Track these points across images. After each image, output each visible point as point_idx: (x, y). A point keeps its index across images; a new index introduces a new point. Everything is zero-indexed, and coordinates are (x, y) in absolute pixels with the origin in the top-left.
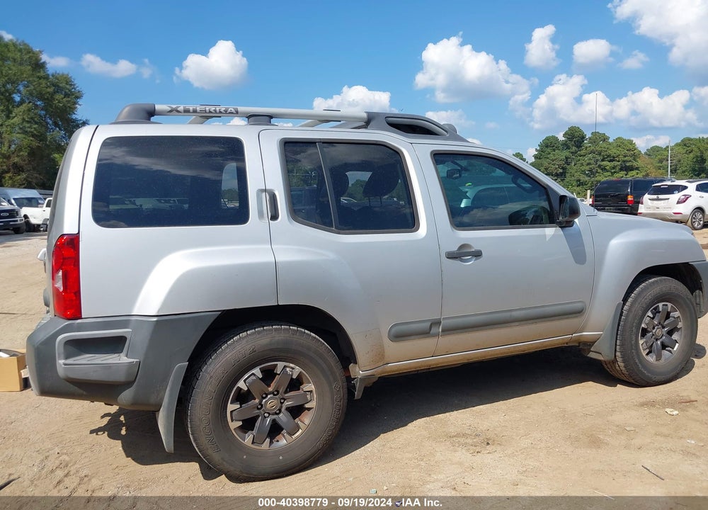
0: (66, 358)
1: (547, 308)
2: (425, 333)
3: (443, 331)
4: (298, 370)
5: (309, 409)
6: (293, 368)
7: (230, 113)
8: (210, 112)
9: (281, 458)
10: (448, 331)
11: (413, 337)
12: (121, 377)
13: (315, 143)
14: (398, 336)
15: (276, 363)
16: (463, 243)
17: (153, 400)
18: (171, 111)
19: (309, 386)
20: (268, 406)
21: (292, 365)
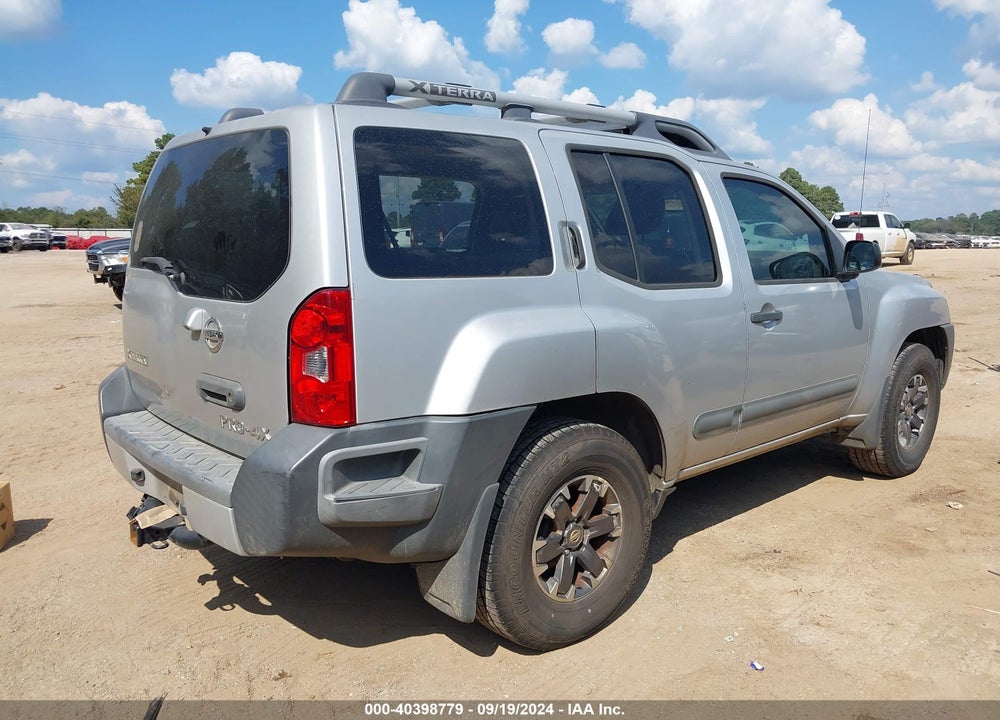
0: (335, 490)
1: (831, 386)
2: (727, 426)
3: (743, 422)
4: (606, 486)
5: (613, 539)
6: (600, 483)
7: (487, 100)
8: (463, 96)
9: (589, 611)
10: (749, 420)
11: (715, 432)
12: (416, 514)
13: (601, 153)
14: (703, 432)
15: (584, 477)
16: (764, 302)
17: (448, 545)
18: (414, 90)
19: (616, 507)
20: (572, 537)
21: (600, 479)
